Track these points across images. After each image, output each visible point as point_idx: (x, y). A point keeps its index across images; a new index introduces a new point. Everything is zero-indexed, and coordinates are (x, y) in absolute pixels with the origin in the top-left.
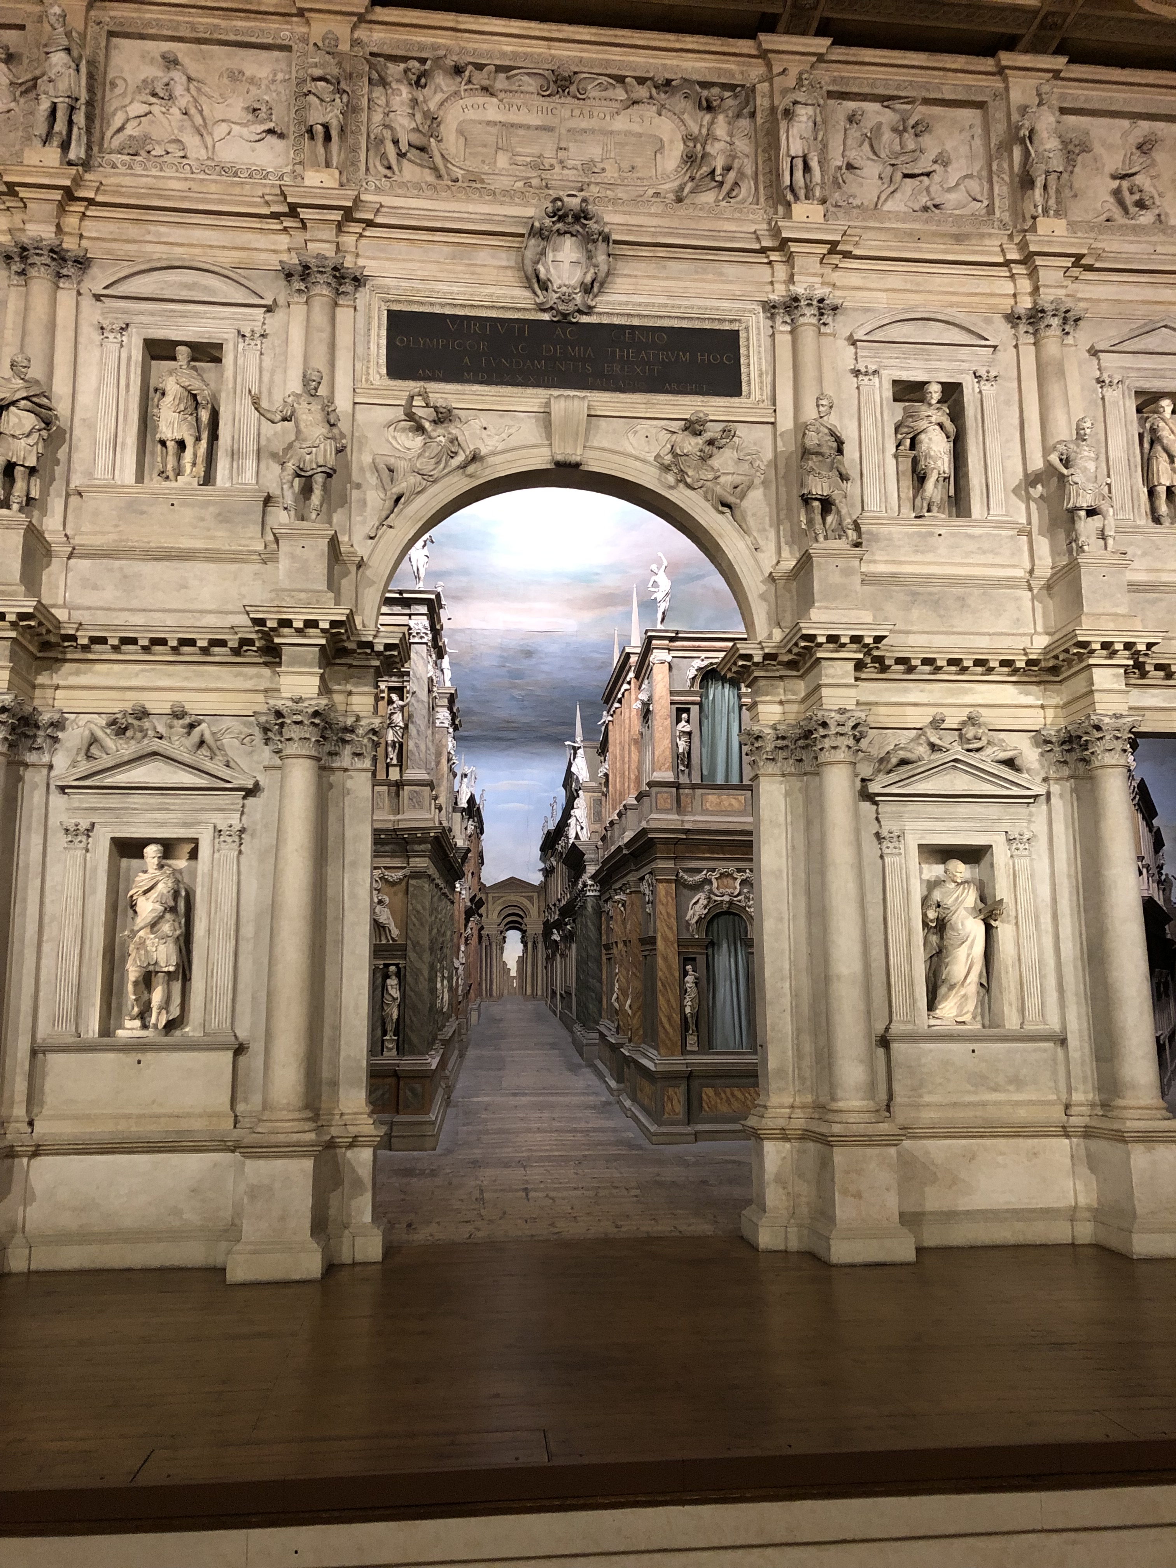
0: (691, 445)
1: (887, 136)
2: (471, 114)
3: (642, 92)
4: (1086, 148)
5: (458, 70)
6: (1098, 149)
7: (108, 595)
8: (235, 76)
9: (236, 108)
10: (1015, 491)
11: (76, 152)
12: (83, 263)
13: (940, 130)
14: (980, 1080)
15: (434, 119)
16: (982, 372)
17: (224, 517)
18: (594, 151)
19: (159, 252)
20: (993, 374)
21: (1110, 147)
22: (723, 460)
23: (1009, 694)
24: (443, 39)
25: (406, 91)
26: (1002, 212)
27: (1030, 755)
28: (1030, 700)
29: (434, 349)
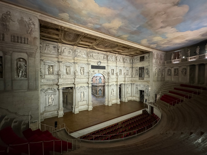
0: (104, 72)
3: (101, 54)
7: (80, 81)
8: (83, 52)
9: (83, 54)
12: (77, 63)
17: (85, 76)
18: (100, 57)
20: (115, 69)
23: (114, 82)
27: (115, 85)
29: (93, 67)
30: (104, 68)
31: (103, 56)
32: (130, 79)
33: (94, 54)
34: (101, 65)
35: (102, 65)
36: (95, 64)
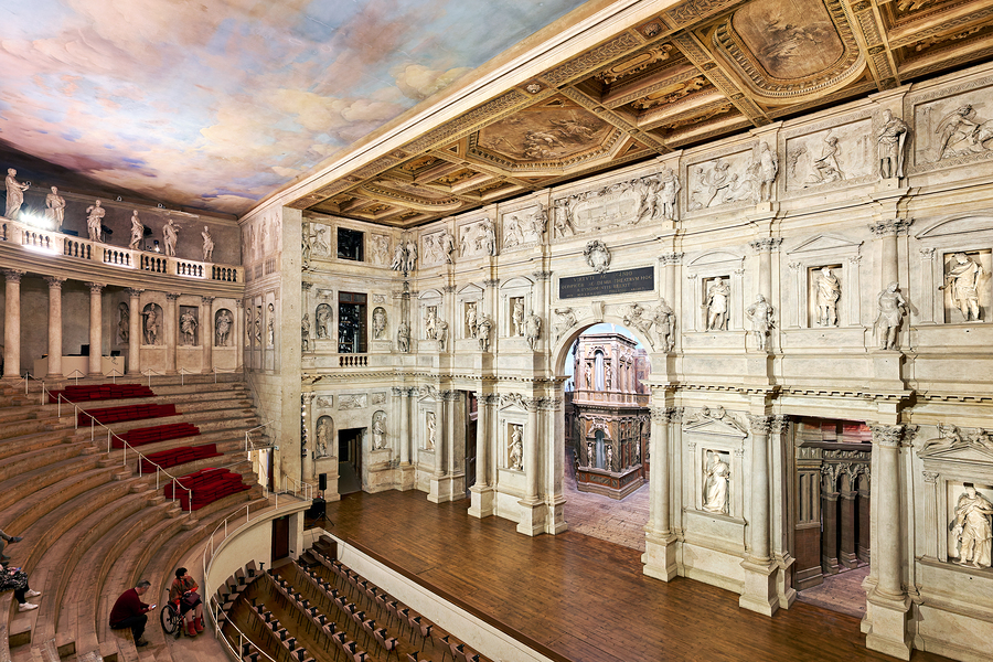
1: (713, 173)
2: (581, 209)
3: (627, 186)
4: (802, 152)
5: (575, 197)
6: (809, 149)
7: (503, 366)
9: (528, 227)
11: (495, 253)
12: (498, 280)
13: (735, 164)
14: (716, 532)
15: (571, 215)
18: (614, 210)
19: (511, 275)
21: (815, 147)
22: (645, 315)
24: (571, 190)
25: (563, 208)
29: (571, 288)
30: (641, 279)
31: (635, 196)
33: (578, 209)
34: (615, 266)
35: (621, 263)
36: (580, 268)
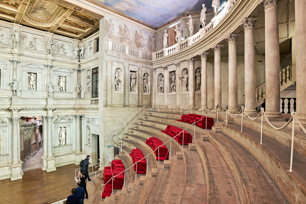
4: (25, 37)
10: (8, 85)
13: (2, 30)
16: (4, 68)
20: (6, 68)
21: (29, 37)
23: (4, 112)
26: (11, 44)
27: (7, 120)
28: (7, 113)
32: (73, 102)
